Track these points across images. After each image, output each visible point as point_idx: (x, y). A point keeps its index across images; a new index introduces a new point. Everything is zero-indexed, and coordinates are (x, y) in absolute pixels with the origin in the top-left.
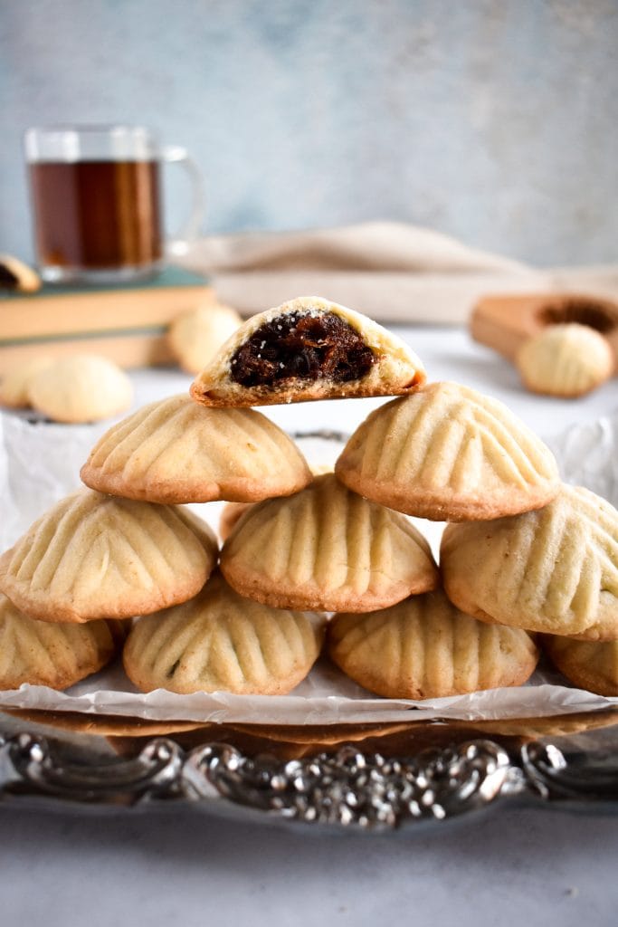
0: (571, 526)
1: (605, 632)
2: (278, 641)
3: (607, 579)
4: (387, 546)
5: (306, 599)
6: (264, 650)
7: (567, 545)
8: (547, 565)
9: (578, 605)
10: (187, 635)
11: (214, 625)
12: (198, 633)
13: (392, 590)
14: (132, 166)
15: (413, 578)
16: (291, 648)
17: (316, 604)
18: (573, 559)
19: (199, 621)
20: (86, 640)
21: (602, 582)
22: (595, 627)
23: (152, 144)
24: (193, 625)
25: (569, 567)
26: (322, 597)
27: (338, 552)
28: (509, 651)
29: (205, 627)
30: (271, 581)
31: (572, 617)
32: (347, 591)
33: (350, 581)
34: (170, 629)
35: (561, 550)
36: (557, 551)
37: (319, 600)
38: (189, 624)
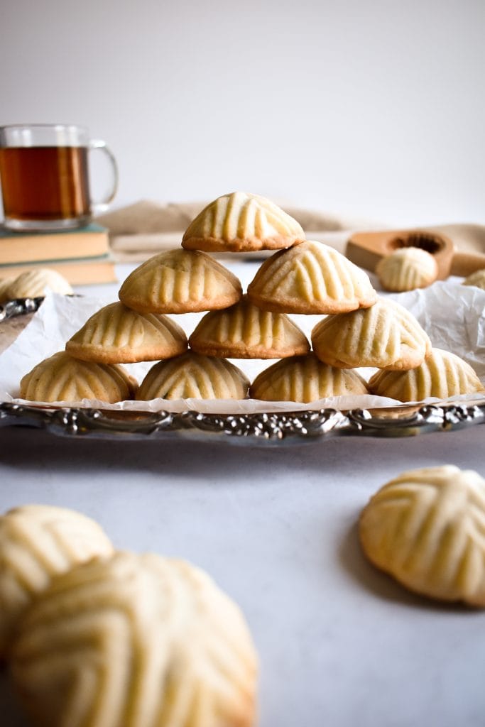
0: (382, 311)
1: (405, 363)
2: (222, 383)
3: (403, 337)
4: (281, 327)
5: (239, 350)
6: (215, 388)
7: (380, 321)
8: (371, 331)
9: (390, 350)
10: (172, 380)
11: (187, 374)
12: (178, 378)
13: (285, 350)
14: (68, 150)
15: (295, 346)
16: (229, 389)
17: (244, 353)
18: (384, 326)
19: (179, 372)
20: (115, 388)
21: (401, 338)
22: (399, 361)
23: (80, 137)
24: (175, 374)
25: (383, 331)
26: (247, 349)
27: (255, 328)
28: (351, 389)
29: (182, 376)
30: (220, 343)
31: (387, 356)
32: (260, 346)
33: (262, 341)
34: (162, 378)
35: (378, 323)
36: (376, 323)
37: (246, 350)
38: (173, 373)
